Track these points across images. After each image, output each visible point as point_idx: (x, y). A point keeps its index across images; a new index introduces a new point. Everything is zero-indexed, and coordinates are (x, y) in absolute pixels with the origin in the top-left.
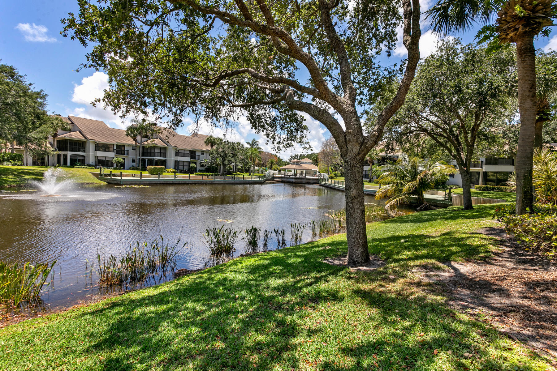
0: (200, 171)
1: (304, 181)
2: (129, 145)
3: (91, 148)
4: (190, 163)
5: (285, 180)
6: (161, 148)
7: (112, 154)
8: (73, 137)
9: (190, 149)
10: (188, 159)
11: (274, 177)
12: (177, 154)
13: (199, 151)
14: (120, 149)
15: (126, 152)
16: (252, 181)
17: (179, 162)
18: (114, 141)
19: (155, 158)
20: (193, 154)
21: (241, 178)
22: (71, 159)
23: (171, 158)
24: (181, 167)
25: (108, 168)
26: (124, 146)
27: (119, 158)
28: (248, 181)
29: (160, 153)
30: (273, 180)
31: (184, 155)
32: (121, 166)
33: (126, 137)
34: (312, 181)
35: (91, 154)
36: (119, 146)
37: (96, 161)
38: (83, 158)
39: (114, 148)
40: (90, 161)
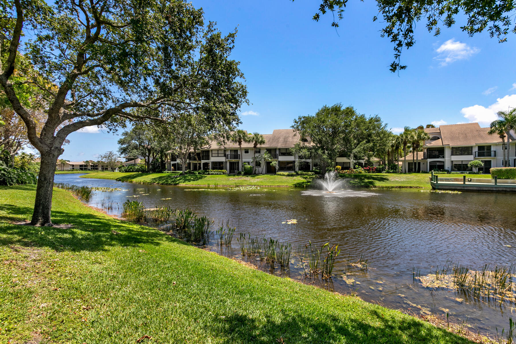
2: (496, 145)
3: (447, 152)
7: (471, 157)
8: (431, 145)
14: (484, 150)
15: (492, 153)
18: (473, 143)
22: (430, 166)
25: (462, 173)
26: (489, 147)
27: (479, 161)
32: (486, 169)
33: (490, 136)
35: (449, 159)
36: (481, 148)
37: (452, 166)
38: (442, 164)
39: (476, 149)
40: (448, 166)
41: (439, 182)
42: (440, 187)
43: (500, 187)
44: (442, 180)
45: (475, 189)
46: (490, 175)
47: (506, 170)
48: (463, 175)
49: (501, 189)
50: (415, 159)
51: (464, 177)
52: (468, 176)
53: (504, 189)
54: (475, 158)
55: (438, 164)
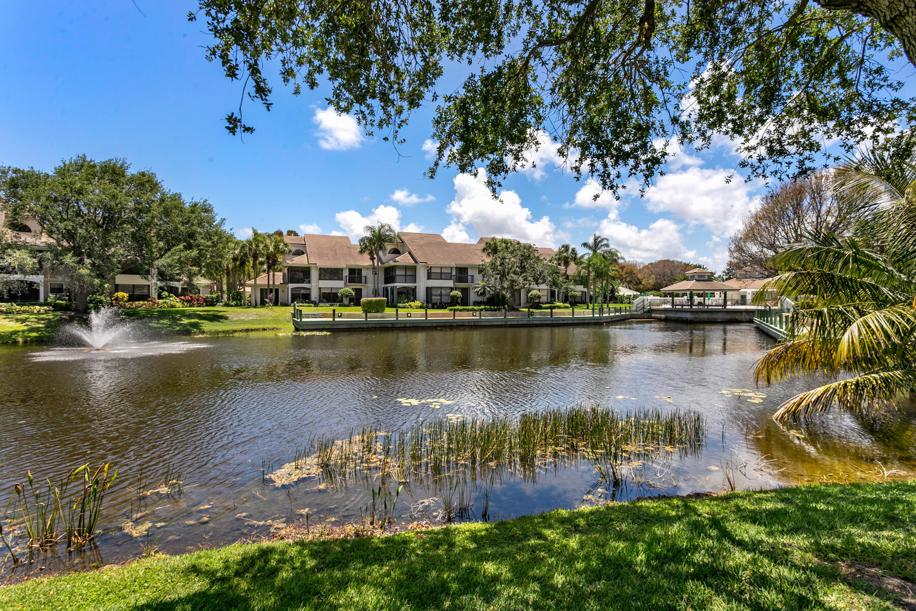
0: (476, 303)
1: (720, 317)
2: (367, 268)
3: (314, 274)
4: (452, 289)
5: (672, 315)
6: (406, 268)
7: (341, 284)
8: (294, 262)
9: (453, 264)
10: (450, 283)
11: (651, 311)
12: (430, 276)
13: (473, 267)
14: (355, 275)
15: (363, 278)
16: (573, 319)
17: (431, 288)
18: (343, 264)
19: (396, 284)
20: (462, 273)
21: (546, 314)
22: (292, 295)
23: (422, 283)
24: (435, 299)
25: (331, 305)
26: (360, 271)
27: (349, 289)
28: (564, 319)
29: (406, 275)
30: (647, 316)
31: (441, 276)
32: (355, 300)
33: (360, 256)
34: (744, 317)
35: (316, 285)
36: (352, 271)
37: (320, 296)
38: (307, 292)
39: (346, 273)
40: (314, 295)
41: (304, 320)
42: (304, 328)
43: (370, 323)
44: (307, 316)
45: (345, 327)
46: (360, 308)
47: (376, 301)
48: (333, 308)
49: (371, 326)
50: (271, 283)
51: (334, 311)
52: (339, 310)
53: (374, 326)
54: (346, 285)
55: (303, 292)
